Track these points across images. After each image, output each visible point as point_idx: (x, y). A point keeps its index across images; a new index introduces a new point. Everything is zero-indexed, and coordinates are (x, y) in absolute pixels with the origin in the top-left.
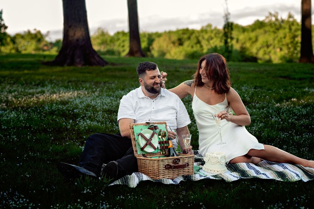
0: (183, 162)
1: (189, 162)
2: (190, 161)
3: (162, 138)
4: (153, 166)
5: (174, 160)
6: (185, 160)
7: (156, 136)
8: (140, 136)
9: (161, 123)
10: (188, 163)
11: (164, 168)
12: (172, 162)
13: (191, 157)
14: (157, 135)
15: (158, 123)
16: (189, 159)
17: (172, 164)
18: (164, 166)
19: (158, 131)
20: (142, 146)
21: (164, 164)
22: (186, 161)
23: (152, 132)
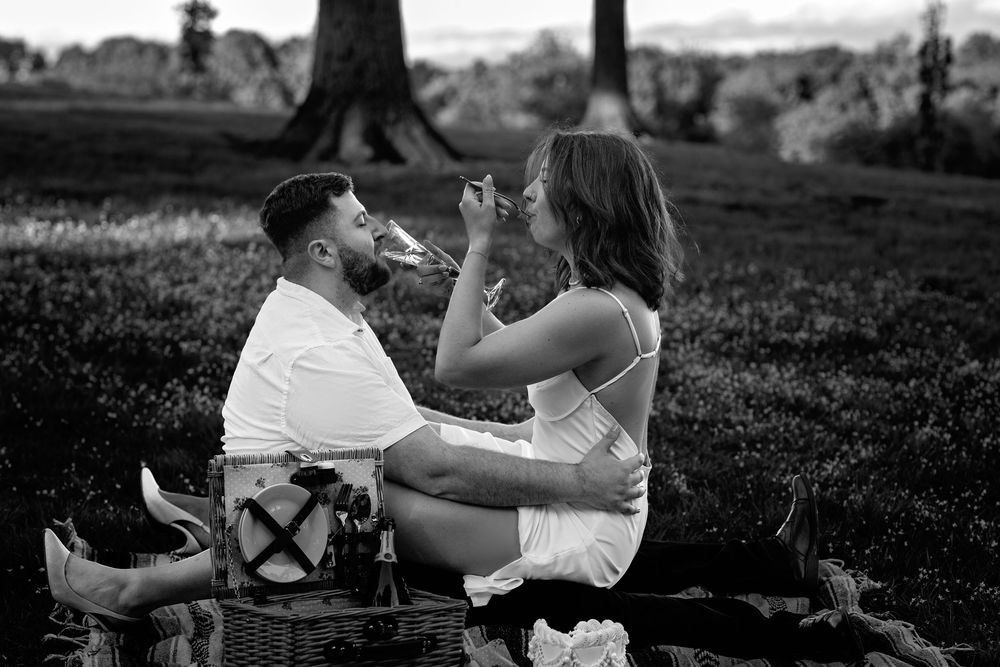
0: (413, 629)
1: (440, 630)
2: (444, 627)
3: (350, 519)
4: (275, 643)
5: (369, 623)
6: (423, 621)
7: (322, 513)
8: (246, 511)
9: (357, 455)
10: (432, 637)
11: (319, 654)
12: (357, 632)
13: (450, 610)
14: (331, 505)
15: (343, 455)
16: (442, 618)
17: (359, 638)
18: (319, 646)
19: (333, 489)
20: (250, 555)
21: (320, 640)
22: (426, 628)
23: (305, 494)
